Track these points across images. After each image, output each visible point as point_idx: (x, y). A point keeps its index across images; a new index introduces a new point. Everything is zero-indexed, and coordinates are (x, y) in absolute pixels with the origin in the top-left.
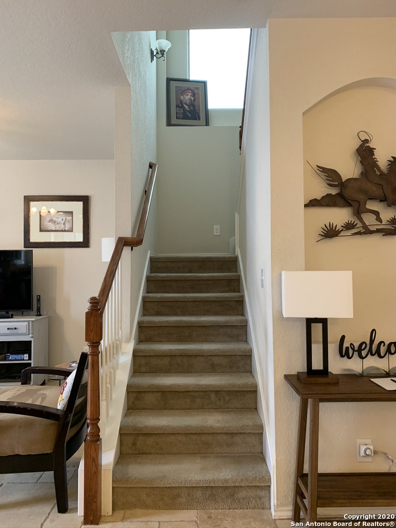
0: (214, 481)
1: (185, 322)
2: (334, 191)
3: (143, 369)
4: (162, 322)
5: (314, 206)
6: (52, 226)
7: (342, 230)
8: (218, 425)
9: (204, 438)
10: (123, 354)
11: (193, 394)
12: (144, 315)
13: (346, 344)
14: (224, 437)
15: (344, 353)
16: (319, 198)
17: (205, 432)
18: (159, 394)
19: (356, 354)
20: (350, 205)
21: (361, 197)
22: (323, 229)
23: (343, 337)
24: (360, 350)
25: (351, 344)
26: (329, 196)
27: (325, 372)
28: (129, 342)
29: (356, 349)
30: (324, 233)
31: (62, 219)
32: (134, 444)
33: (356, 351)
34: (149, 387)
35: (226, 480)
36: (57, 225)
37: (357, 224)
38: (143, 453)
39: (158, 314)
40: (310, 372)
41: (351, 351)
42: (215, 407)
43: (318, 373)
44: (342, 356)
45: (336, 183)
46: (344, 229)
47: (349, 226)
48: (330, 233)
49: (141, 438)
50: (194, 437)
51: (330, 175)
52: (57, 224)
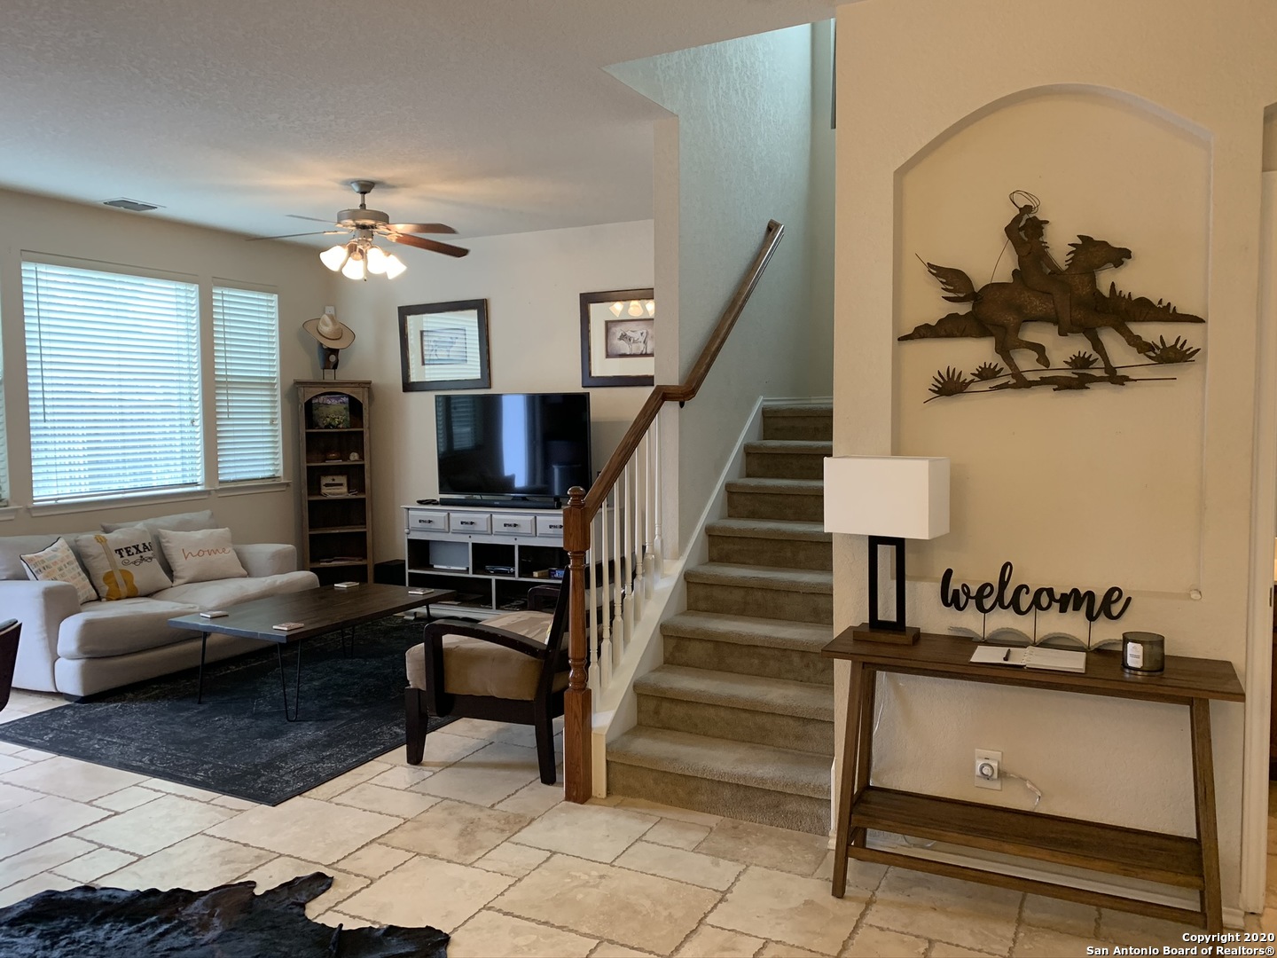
0: (744, 777)
1: (784, 533)
2: (963, 309)
3: (702, 605)
4: (745, 530)
5: (923, 337)
6: (625, 347)
7: (972, 381)
8: (781, 701)
9: (760, 719)
10: (663, 576)
11: (764, 651)
12: (730, 516)
13: (955, 585)
14: (791, 722)
15: (951, 599)
16: (933, 323)
17: (758, 709)
18: (710, 645)
19: (972, 602)
20: (991, 335)
21: (1010, 319)
22: (936, 380)
23: (949, 573)
24: (979, 598)
25: (964, 585)
26: (952, 317)
27: (899, 625)
28: (678, 559)
29: (973, 593)
30: (936, 386)
31: (642, 334)
32: (657, 712)
33: (972, 598)
34: (693, 632)
35: (762, 779)
36: (634, 346)
37: (1002, 369)
38: (668, 729)
39: (753, 515)
40: (875, 623)
41: (963, 598)
42: (800, 678)
43: (886, 626)
44: (946, 604)
45: (962, 295)
46: (977, 379)
47: (985, 374)
48: (950, 387)
49: (666, 705)
50: (744, 715)
51: (952, 279)
52: (634, 342)
